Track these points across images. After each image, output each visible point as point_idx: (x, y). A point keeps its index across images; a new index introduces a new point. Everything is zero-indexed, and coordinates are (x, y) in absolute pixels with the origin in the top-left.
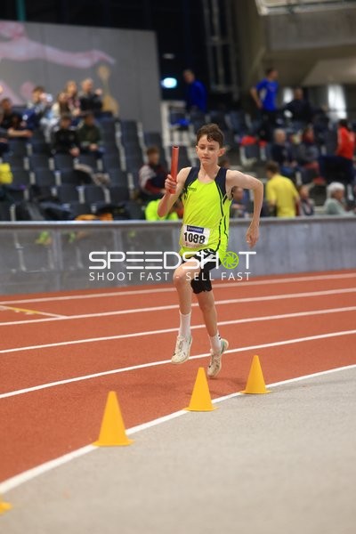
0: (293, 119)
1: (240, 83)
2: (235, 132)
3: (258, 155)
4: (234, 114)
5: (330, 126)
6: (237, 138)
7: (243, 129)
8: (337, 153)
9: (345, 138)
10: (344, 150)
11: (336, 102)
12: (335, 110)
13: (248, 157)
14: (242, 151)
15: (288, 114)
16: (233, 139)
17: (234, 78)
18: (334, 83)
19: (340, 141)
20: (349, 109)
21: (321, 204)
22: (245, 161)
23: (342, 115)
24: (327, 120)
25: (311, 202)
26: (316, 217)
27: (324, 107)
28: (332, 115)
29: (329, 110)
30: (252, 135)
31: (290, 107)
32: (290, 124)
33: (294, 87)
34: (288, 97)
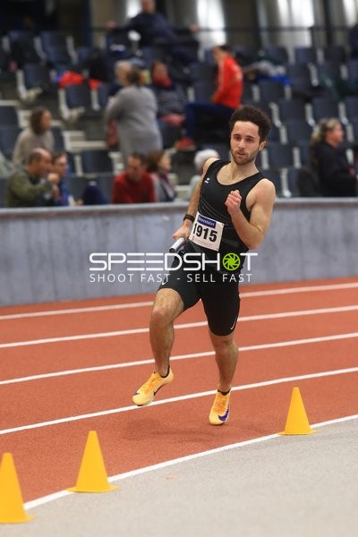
0: (142, 44)
2: (50, 66)
3: (88, 103)
5: (201, 54)
6: (53, 74)
7: (65, 60)
8: (215, 98)
9: (230, 73)
10: (226, 95)
11: (210, 17)
12: (208, 30)
13: (70, 106)
14: (62, 94)
15: (134, 36)
16: (48, 77)
19: (221, 79)
20: (229, 29)
21: (186, 183)
22: (66, 112)
23: (219, 38)
25: (172, 177)
26: (178, 203)
27: (193, 27)
28: (202, 37)
29: (200, 30)
30: (77, 70)
32: (139, 53)
34: (133, 8)
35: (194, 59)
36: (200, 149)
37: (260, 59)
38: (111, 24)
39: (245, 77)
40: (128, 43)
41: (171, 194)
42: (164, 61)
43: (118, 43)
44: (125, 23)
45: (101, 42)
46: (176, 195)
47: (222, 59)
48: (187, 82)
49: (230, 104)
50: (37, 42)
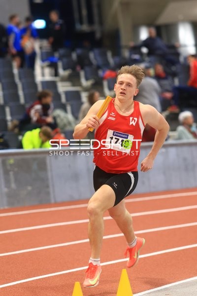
0: (149, 54)
1: (101, 23)
2: (99, 67)
4: (97, 51)
5: (182, 59)
6: (100, 73)
7: (106, 64)
8: (189, 83)
10: (195, 81)
11: (186, 38)
12: (185, 46)
13: (110, 89)
14: (105, 83)
15: (145, 50)
16: (97, 73)
17: (96, 18)
18: (184, 21)
21: (174, 130)
22: (107, 93)
23: (191, 50)
24: (178, 54)
26: (170, 141)
27: (176, 44)
28: (182, 50)
29: (180, 46)
31: (146, 43)
32: (147, 59)
33: (149, 25)
34: (144, 35)
35: (178, 62)
38: (132, 44)
40: (141, 54)
42: (161, 63)
43: (136, 54)
45: (126, 54)
46: (169, 137)
47: (192, 62)
48: (174, 75)
50: (92, 55)
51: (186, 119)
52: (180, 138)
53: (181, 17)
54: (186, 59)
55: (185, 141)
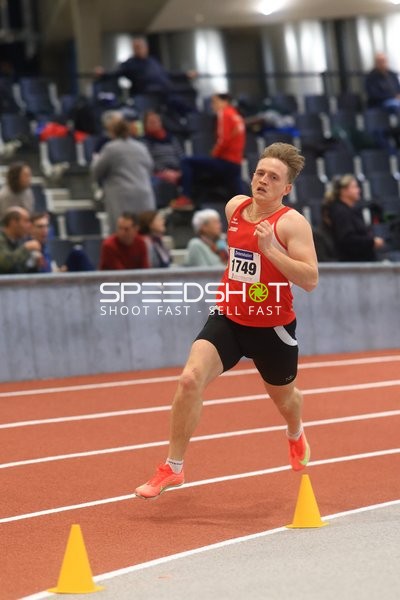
0: (133, 91)
1: (37, 26)
2: (30, 116)
3: (73, 158)
4: (27, 82)
5: (200, 103)
6: (34, 126)
7: (47, 111)
8: (214, 152)
9: (231, 125)
10: (225, 149)
11: (210, 61)
12: (208, 76)
13: (53, 161)
14: (44, 148)
15: (125, 83)
16: (28, 128)
17: (27, 17)
18: (206, 26)
19: (221, 130)
20: (232, 75)
21: (183, 246)
22: (48, 168)
23: (220, 85)
24: (193, 93)
26: (175, 268)
27: (191, 73)
28: (201, 85)
29: (198, 76)
30: (60, 121)
32: (130, 102)
33: (134, 33)
34: (124, 52)
35: (192, 108)
36: (199, 208)
37: (266, 109)
38: (99, 70)
39: (248, 129)
40: (118, 91)
41: (165, 259)
42: (158, 111)
43: (106, 90)
44: (114, 69)
45: (88, 90)
46: (171, 260)
47: (221, 109)
48: (184, 134)
49: (231, 158)
50: (16, 90)
51: (206, 223)
52: (193, 262)
53: (199, 18)
54: (208, 102)
55: (203, 268)
